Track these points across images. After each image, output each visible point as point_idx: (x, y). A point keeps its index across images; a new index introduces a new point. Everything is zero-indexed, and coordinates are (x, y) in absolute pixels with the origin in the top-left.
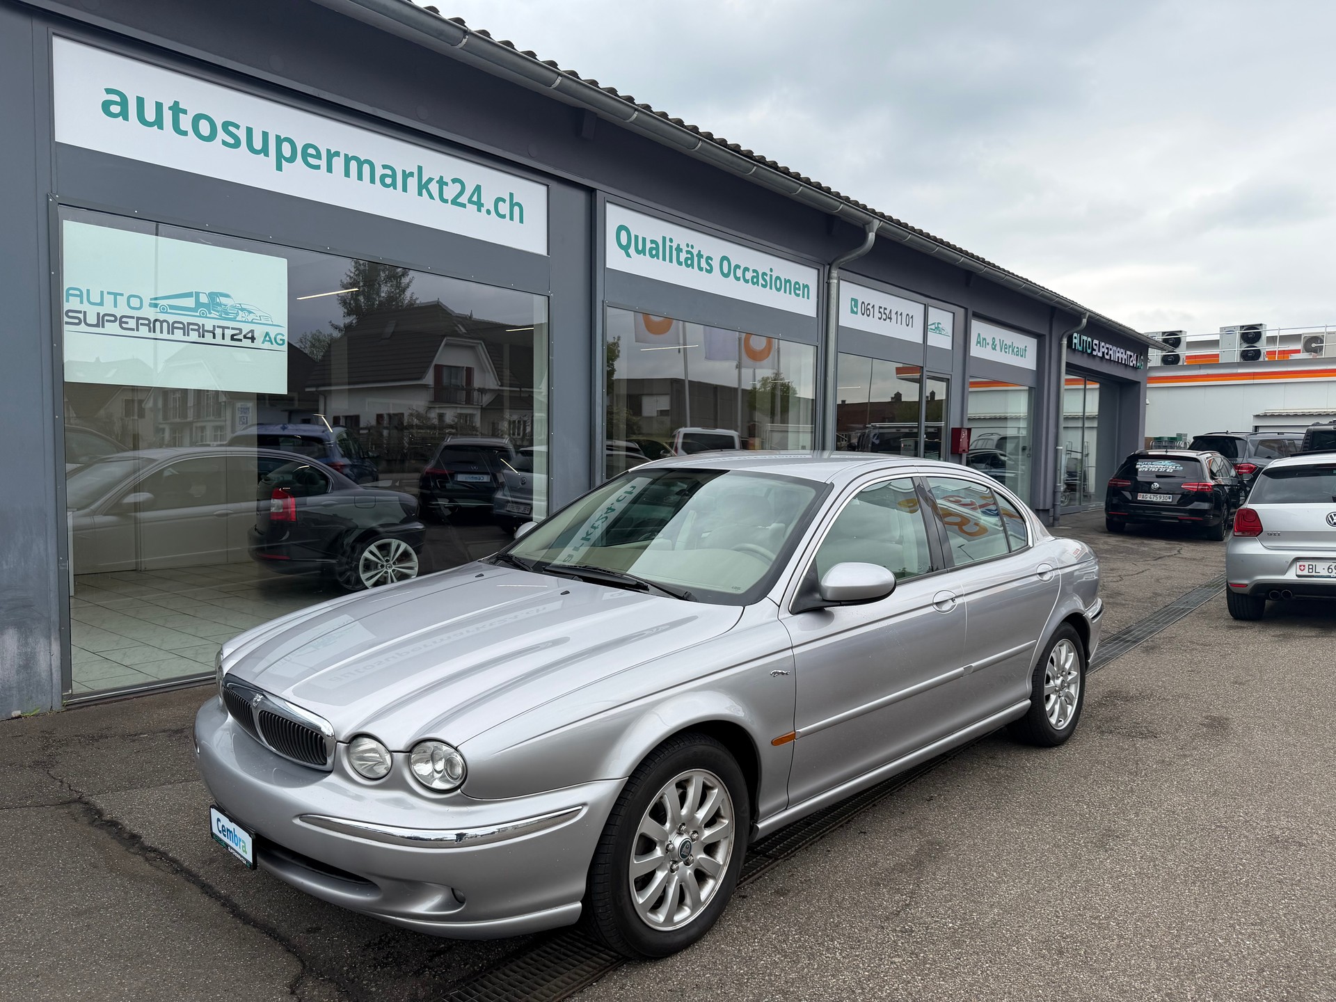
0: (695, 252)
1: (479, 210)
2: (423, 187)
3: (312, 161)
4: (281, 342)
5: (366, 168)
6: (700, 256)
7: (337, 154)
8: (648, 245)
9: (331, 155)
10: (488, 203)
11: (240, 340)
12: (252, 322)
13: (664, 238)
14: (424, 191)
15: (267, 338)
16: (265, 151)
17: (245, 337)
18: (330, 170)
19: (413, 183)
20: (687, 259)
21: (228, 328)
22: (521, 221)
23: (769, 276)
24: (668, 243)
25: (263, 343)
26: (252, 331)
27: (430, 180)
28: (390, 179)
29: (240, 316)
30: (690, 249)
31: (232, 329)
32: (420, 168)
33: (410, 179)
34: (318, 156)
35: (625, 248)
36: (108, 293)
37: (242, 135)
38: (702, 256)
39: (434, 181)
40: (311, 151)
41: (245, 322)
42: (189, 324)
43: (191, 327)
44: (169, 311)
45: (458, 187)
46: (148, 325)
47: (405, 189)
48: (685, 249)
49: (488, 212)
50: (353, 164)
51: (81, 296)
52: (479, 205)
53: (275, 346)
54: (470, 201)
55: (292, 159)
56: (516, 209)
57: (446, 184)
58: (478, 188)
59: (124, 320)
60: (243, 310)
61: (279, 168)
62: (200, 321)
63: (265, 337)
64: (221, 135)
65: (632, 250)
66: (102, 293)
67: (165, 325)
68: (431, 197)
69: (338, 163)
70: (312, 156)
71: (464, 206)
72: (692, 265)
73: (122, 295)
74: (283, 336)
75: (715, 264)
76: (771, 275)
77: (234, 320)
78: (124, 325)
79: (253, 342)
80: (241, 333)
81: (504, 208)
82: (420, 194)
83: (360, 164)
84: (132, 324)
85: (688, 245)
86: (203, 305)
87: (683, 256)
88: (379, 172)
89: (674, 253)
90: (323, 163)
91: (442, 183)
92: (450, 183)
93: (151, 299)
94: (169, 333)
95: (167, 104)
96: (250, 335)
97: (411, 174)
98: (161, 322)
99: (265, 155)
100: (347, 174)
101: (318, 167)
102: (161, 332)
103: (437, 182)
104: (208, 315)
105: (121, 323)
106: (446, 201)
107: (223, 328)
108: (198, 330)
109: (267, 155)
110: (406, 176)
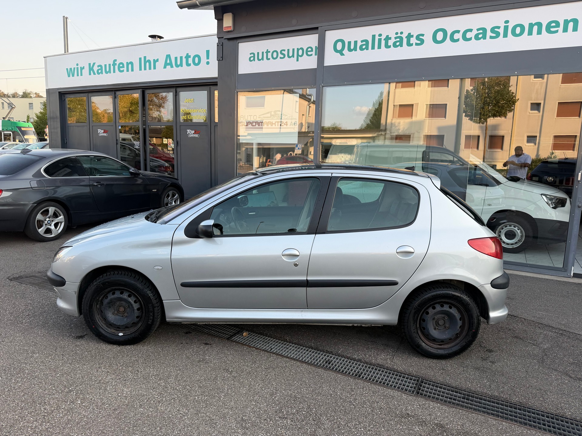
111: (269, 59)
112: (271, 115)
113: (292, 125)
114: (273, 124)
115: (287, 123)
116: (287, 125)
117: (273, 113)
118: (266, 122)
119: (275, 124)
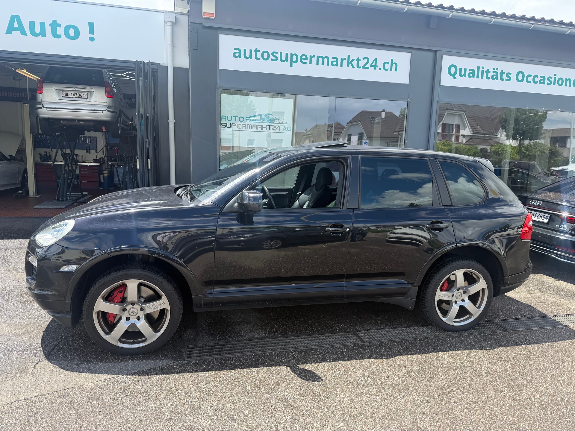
0: (499, 72)
1: (375, 69)
2: (349, 63)
3: (304, 61)
4: (290, 130)
5: (326, 60)
6: (502, 73)
7: (314, 56)
8: (468, 72)
9: (311, 57)
10: (380, 64)
11: (275, 130)
12: (279, 123)
13: (478, 68)
14: (350, 65)
15: (285, 129)
16: (286, 60)
17: (277, 129)
18: (311, 63)
19: (345, 63)
20: (492, 76)
21: (271, 126)
22: (396, 70)
23: (553, 79)
24: (481, 69)
25: (283, 130)
26: (279, 126)
27: (353, 60)
28: (336, 62)
29: (275, 121)
30: (496, 70)
31: (273, 126)
32: (349, 56)
33: (344, 61)
34: (306, 59)
35: (454, 76)
36: (234, 117)
37: (278, 55)
38: (504, 73)
39: (355, 60)
40: (304, 57)
41: (277, 123)
42: (258, 125)
43: (259, 126)
44: (252, 121)
45: (366, 60)
46: (245, 126)
47: (341, 66)
48: (492, 70)
49: (380, 69)
50: (320, 59)
51: (226, 118)
52: (375, 67)
53: (287, 131)
54: (371, 66)
55: (296, 62)
56: (394, 66)
57: (360, 60)
58: (376, 60)
59: (238, 125)
60: (276, 119)
61: (291, 65)
62: (262, 124)
63: (284, 128)
64: (271, 57)
65: (457, 76)
66: (232, 116)
67: (251, 126)
68: (353, 67)
69: (314, 60)
70: (304, 59)
71: (368, 68)
72: (497, 79)
73: (238, 117)
74: (290, 127)
75: (513, 77)
76: (555, 78)
77: (273, 123)
78: (238, 127)
79: (279, 130)
80: (275, 127)
81: (388, 66)
82: (348, 66)
83: (323, 58)
84: (241, 126)
85: (494, 69)
86: (263, 118)
87: (490, 75)
88: (331, 60)
89: (485, 74)
90: (308, 61)
91: (358, 60)
92: (362, 60)
93: (246, 118)
94: (252, 129)
95: (253, 49)
96: (278, 128)
97: (345, 59)
98: (249, 125)
99: (286, 62)
100: (317, 64)
101: (306, 63)
102: (249, 129)
103: (356, 60)
104: (265, 122)
105: (237, 126)
106: (360, 67)
107: (269, 126)
108: (261, 127)
109: (287, 61)
110: (342, 60)
111: (259, 59)
112: (261, 118)
113: (286, 130)
114: (263, 127)
115: (280, 128)
116: (279, 129)
117: (263, 116)
118: (256, 125)
119: (266, 127)
